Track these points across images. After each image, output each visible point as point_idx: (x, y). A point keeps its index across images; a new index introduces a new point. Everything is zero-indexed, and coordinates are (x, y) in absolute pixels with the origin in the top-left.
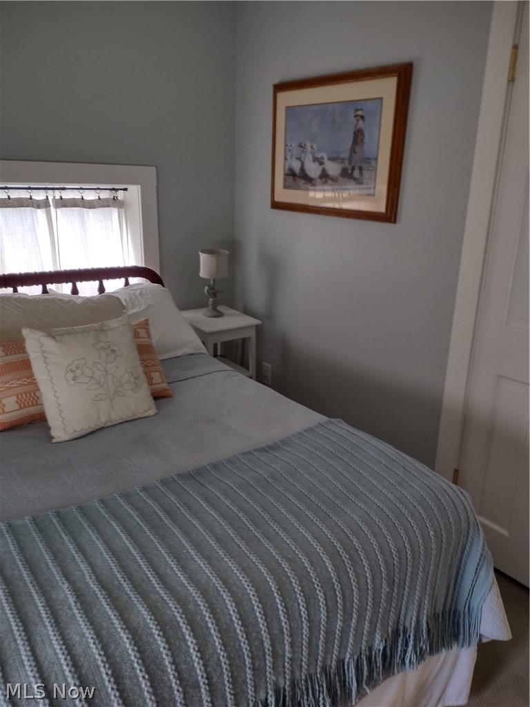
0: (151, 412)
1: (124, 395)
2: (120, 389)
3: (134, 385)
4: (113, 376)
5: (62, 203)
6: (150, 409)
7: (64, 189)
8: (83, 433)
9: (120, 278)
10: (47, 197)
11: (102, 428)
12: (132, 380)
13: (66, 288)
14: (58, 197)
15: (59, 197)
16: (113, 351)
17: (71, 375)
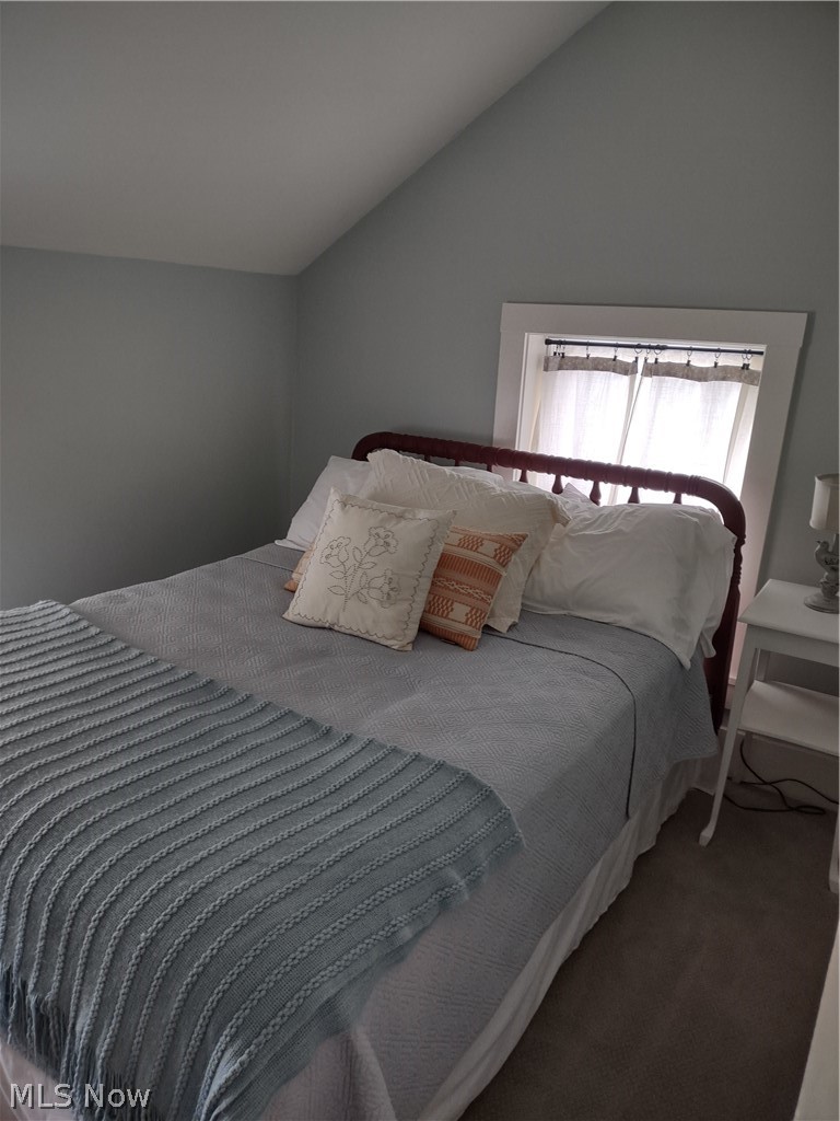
0: (395, 644)
1: (366, 602)
2: (364, 592)
3: (385, 597)
4: (365, 573)
5: (654, 370)
6: (393, 638)
7: (664, 348)
8: (312, 622)
9: (666, 490)
10: (637, 358)
11: (324, 628)
12: (386, 588)
13: (584, 486)
14: (651, 361)
15: (653, 361)
16: (387, 544)
17: (328, 552)
